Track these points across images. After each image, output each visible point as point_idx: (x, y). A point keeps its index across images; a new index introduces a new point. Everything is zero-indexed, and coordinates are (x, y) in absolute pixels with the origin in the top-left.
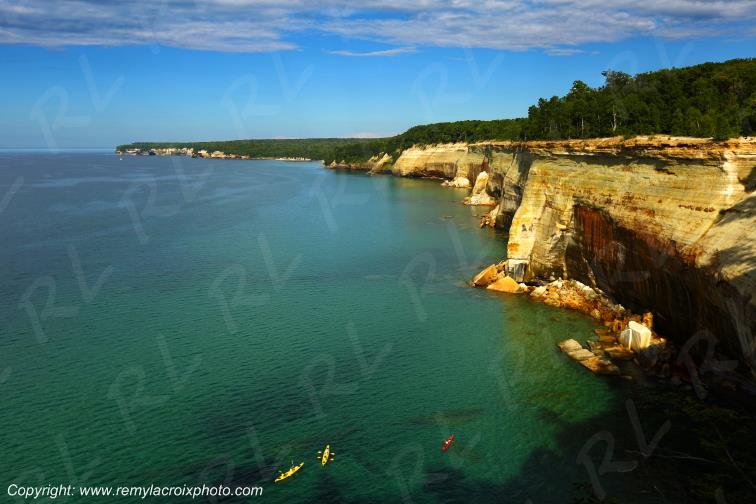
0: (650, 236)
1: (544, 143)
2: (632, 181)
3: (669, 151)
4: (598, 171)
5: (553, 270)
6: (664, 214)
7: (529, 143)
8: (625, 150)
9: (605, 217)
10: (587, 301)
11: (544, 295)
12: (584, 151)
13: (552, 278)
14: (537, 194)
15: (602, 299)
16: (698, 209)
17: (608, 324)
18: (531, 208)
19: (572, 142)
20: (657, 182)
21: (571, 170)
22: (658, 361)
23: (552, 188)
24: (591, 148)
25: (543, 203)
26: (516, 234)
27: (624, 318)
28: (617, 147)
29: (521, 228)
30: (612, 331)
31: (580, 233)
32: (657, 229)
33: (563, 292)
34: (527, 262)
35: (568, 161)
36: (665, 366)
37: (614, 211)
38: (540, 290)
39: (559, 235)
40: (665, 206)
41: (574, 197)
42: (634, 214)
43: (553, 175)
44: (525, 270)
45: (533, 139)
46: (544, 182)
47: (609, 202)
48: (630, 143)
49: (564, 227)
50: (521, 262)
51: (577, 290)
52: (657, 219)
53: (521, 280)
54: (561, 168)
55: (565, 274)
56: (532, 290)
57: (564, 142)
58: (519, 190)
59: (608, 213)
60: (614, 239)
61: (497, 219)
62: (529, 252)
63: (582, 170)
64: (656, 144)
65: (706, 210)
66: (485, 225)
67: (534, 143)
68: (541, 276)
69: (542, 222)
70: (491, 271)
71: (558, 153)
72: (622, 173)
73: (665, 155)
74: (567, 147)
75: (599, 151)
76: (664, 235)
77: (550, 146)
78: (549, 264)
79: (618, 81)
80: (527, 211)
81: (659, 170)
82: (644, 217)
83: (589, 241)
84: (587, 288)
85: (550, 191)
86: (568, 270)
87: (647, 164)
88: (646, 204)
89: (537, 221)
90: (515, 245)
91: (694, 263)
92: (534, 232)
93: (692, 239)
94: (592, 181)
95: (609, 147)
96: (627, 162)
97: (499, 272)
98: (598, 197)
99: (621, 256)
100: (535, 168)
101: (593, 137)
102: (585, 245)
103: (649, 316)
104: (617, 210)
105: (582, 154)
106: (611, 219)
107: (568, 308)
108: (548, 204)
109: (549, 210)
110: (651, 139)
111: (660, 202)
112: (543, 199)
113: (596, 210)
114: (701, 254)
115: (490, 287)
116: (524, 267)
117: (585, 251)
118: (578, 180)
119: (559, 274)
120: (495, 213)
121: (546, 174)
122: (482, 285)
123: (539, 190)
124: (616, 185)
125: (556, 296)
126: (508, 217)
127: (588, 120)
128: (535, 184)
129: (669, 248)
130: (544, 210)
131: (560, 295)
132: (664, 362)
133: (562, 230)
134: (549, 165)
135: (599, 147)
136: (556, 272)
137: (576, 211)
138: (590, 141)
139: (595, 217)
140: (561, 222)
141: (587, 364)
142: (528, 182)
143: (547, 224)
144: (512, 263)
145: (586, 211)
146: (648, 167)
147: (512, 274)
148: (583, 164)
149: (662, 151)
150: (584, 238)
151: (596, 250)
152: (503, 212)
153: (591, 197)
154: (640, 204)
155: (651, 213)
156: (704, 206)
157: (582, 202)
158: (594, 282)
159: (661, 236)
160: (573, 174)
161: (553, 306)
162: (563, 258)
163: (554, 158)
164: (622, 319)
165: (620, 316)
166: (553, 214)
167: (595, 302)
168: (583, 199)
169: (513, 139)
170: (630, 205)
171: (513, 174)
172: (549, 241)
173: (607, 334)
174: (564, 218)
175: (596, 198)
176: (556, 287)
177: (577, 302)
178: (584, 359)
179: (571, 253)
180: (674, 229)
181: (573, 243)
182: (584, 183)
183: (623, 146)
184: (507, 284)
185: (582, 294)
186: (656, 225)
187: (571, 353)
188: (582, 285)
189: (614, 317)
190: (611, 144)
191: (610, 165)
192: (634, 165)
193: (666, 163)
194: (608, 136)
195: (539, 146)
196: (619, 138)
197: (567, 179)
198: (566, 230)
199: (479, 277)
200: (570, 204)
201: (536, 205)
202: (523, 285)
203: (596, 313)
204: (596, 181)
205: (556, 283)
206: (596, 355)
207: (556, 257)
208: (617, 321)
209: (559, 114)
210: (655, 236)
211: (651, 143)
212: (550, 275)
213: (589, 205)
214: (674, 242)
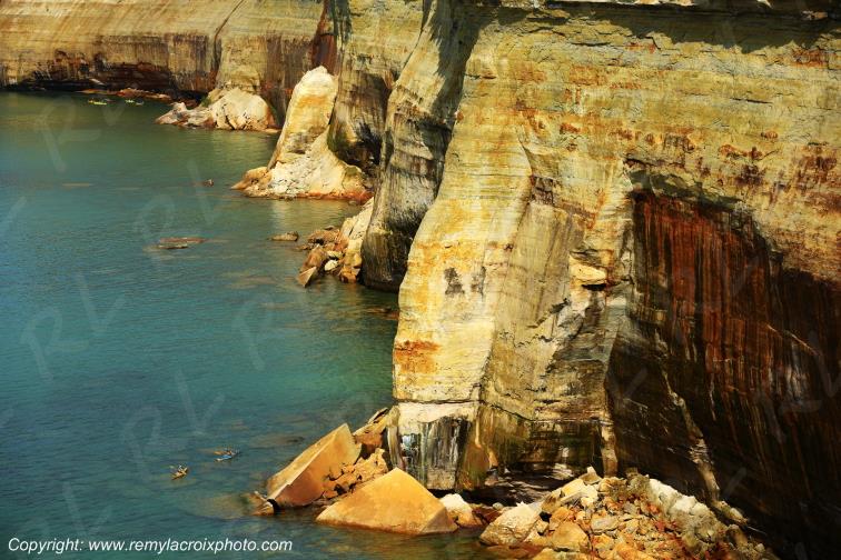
2: (828, 101)
5: (563, 439)
9: (740, 235)
10: (687, 552)
13: (562, 470)
14: (499, 148)
15: (743, 544)
18: (476, 206)
21: (614, 62)
23: (551, 128)
25: (521, 186)
26: (422, 290)
29: (444, 284)
31: (656, 296)
34: (469, 411)
35: (608, 26)
37: (774, 214)
38: (518, 518)
39: (580, 303)
41: (629, 161)
43: (551, 78)
44: (463, 441)
46: (520, 105)
47: (750, 178)
49: (598, 275)
50: (448, 411)
51: (652, 512)
53: (447, 481)
54: (580, 55)
55: (609, 455)
56: (486, 518)
58: (438, 131)
59: (747, 219)
60: (774, 315)
61: (364, 251)
62: (476, 376)
63: (656, 59)
66: (321, 272)
68: (522, 463)
69: (518, 257)
70: (334, 449)
72: (793, 73)
78: (548, 418)
80: (458, 218)
83: (688, 327)
84: (687, 504)
85: (542, 140)
86: (619, 441)
89: (500, 255)
90: (413, 348)
92: (491, 297)
94: (693, 100)
96: (811, 32)
97: (366, 453)
98: (713, 160)
99: (796, 378)
100: (492, 52)
102: (674, 340)
104: (776, 208)
106: (760, 243)
108: (541, 189)
109: (542, 210)
112: (521, 169)
113: (708, 209)
115: (330, 513)
116: (457, 430)
117: (676, 363)
118: (641, 99)
119: (586, 454)
120: (361, 229)
121: (529, 75)
123: (503, 137)
124: (774, 115)
125: (576, 537)
126: (404, 230)
128: (489, 113)
130: (525, 211)
131: (589, 534)
133: (593, 287)
134: (538, 40)
136: (574, 446)
137: (638, 215)
139: (706, 233)
140: (587, 257)
142: (463, 105)
143: (537, 263)
144: (412, 419)
145: (673, 214)
147: (410, 458)
150: (667, 316)
151: (713, 359)
152: (390, 223)
153: (691, 164)
157: (660, 180)
158: (710, 477)
160: (623, 74)
162: (599, 393)
166: (556, 227)
167: (717, 553)
168: (664, 171)
170: (822, 188)
171: (422, 80)
172: (545, 330)
174: (596, 242)
176: (577, 504)
181: (631, 334)
182: (663, 109)
184: (396, 499)
185: (672, 527)
188: (668, 491)
197: (603, 92)
198: (607, 287)
199: (289, 475)
200: (618, 190)
201: (496, 194)
202: (454, 502)
204: (705, 103)
205: (575, 488)
207: (573, 390)
212: (552, 458)
213: (684, 193)
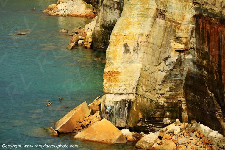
13: (167, 120)
18: (135, 20)
25: (153, 12)
26: (115, 52)
29: (123, 49)
31: (203, 55)
34: (132, 98)
38: (150, 138)
39: (174, 57)
41: (194, 3)
44: (129, 108)
49: (181, 47)
50: (124, 97)
51: (201, 137)
53: (123, 124)
55: (185, 115)
61: (93, 36)
62: (135, 84)
66: (77, 44)
68: (152, 117)
69: (151, 40)
78: (162, 100)
80: (128, 25)
84: (214, 134)
86: (189, 109)
89: (144, 39)
90: (111, 73)
92: (141, 55)
97: (93, 113)
108: (160, 14)
109: (161, 22)
115: (79, 135)
116: (127, 104)
117: (211, 81)
119: (176, 114)
120: (92, 28)
126: (108, 28)
130: (154, 22)
133: (179, 51)
136: (170, 111)
137: (197, 24)
140: (177, 39)
143: (158, 42)
144: (110, 100)
145: (211, 23)
147: (111, 116)
150: (209, 61)
152: (103, 26)
153: (218, 4)
157: (206, 10)
162: (181, 91)
166: (166, 28)
168: (207, 7)
172: (161, 67)
174: (180, 34)
176: (172, 133)
179: (192, 84)
181: (194, 69)
184: (104, 130)
185: (209, 143)
188: (207, 129)
198: (185, 51)
199: (64, 121)
200: (189, 14)
201: (144, 16)
202: (126, 132)
205: (171, 127)
207: (171, 90)
212: (163, 116)
213: (215, 15)
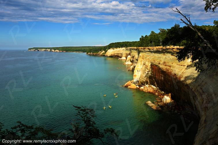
0: (170, 73)
1: (143, 48)
2: (165, 58)
3: (174, 50)
4: (157, 55)
5: (145, 82)
6: (173, 67)
7: (139, 48)
8: (163, 50)
10: (154, 91)
11: (143, 89)
12: (153, 50)
13: (145, 84)
14: (141, 61)
15: (158, 90)
16: (182, 65)
17: (159, 97)
18: (139, 65)
19: (150, 47)
20: (171, 58)
21: (150, 55)
22: (172, 107)
23: (145, 60)
24: (154, 49)
25: (143, 64)
26: (135, 71)
27: (164, 95)
28: (161, 49)
29: (137, 71)
30: (160, 99)
31: (152, 72)
32: (171, 71)
33: (148, 88)
34: (139, 80)
35: (149, 52)
36: (173, 108)
37: (161, 66)
38: (142, 88)
39: (147, 72)
40: (173, 65)
41: (151, 62)
42: (166, 67)
43: (145, 56)
44: (138, 82)
45: (140, 47)
46: (143, 58)
47: (159, 64)
48: (164, 48)
49: (148, 70)
50: (137, 80)
51: (152, 88)
52: (171, 68)
53: (137, 85)
54: (147, 55)
55: (149, 83)
56: (140, 88)
57: (148, 48)
58: (137, 60)
59: (159, 67)
60: (161, 73)
61: (132, 68)
62: (139, 77)
63: (153, 55)
64: (171, 48)
65: (183, 66)
66: (129, 70)
67: (140, 48)
68: (142, 84)
69: (142, 69)
70: (129, 83)
71: (146, 50)
72: (163, 56)
73: (173, 51)
74: (149, 49)
75: (157, 50)
76: (173, 73)
77: (144, 49)
78: (144, 81)
79: (163, 31)
80: (138, 66)
81: (172, 55)
82: (168, 68)
83: (155, 74)
84: (154, 87)
86: (150, 82)
87: (169, 53)
88: (169, 64)
89: (141, 69)
90: (135, 75)
91: (180, 80)
92: (141, 72)
93: (180, 74)
95: (159, 49)
96: (164, 53)
97: (131, 83)
98: (157, 62)
99: (163, 78)
100: (141, 54)
101: (155, 46)
102: (154, 75)
103: (170, 94)
105: (153, 51)
106: (160, 68)
107: (149, 92)
108: (144, 64)
109: (144, 66)
110: (170, 47)
111: (172, 63)
112: (143, 63)
113: (156, 66)
114: (182, 77)
115: (129, 87)
116: (138, 81)
117: (154, 77)
118: (152, 58)
119: (147, 83)
120: (132, 67)
121: (143, 56)
122: (126, 87)
123: (142, 61)
124: (161, 59)
125: (146, 89)
126: (135, 67)
127: (154, 42)
128: (141, 59)
129: (174, 76)
130: (143, 66)
131: (147, 89)
132: (173, 107)
134: (144, 54)
135: (157, 49)
137: (151, 66)
138: (154, 47)
139: (156, 67)
140: (147, 69)
141: (152, 107)
142: (139, 58)
143: (144, 70)
144: (135, 80)
146: (169, 54)
147: (135, 83)
148: (153, 53)
149: (173, 50)
150: (153, 73)
151: (156, 77)
152: (134, 67)
154: (167, 64)
155: (170, 66)
156: (183, 65)
157: (153, 64)
158: (156, 85)
159: (172, 73)
161: (145, 92)
162: (148, 79)
163: (145, 52)
164: (163, 95)
165: (163, 94)
167: (156, 91)
169: (137, 47)
170: (165, 64)
171: (136, 56)
172: (144, 74)
173: (159, 99)
175: (156, 63)
176: (146, 87)
177: (152, 91)
178: (152, 106)
179: (150, 78)
180: (175, 71)
181: (151, 75)
182: (153, 58)
183: (163, 49)
184: (133, 86)
185: (153, 89)
186: (171, 70)
187: (149, 105)
189: (161, 95)
190: (160, 48)
191: (160, 54)
192: (166, 54)
193: (174, 53)
194: (159, 46)
195: (142, 49)
196: (162, 46)
197: (149, 57)
198: (149, 71)
199: (126, 84)
200: (150, 64)
201: (141, 65)
202: (138, 86)
203: (157, 94)
204: (156, 58)
205: (146, 86)
206: (155, 105)
207: (146, 79)
208: (162, 96)
209: (147, 40)
210: (171, 73)
211: (170, 48)
212: (145, 83)
213: (155, 65)
214: (175, 74)
